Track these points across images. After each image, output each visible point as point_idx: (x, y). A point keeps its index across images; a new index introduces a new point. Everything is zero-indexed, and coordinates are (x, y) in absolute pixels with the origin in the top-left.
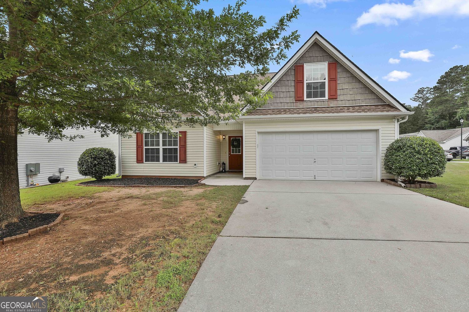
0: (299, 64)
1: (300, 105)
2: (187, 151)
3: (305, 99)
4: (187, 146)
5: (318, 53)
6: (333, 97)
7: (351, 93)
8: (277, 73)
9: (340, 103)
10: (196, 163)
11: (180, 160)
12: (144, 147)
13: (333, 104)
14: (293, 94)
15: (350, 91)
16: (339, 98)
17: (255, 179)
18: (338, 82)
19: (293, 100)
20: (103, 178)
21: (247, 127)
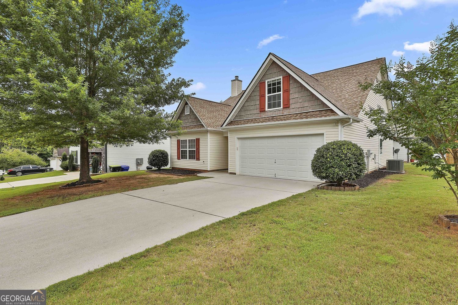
0: (262, 81)
1: (263, 115)
2: (200, 152)
3: (266, 109)
4: (200, 148)
5: (275, 70)
6: (287, 106)
7: (300, 101)
8: (245, 91)
9: (292, 110)
10: (204, 160)
11: (196, 158)
12: (181, 149)
13: (286, 112)
14: (258, 106)
15: (300, 99)
16: (292, 106)
17: (235, 174)
18: (291, 92)
19: (258, 111)
20: (161, 168)
21: (231, 134)
